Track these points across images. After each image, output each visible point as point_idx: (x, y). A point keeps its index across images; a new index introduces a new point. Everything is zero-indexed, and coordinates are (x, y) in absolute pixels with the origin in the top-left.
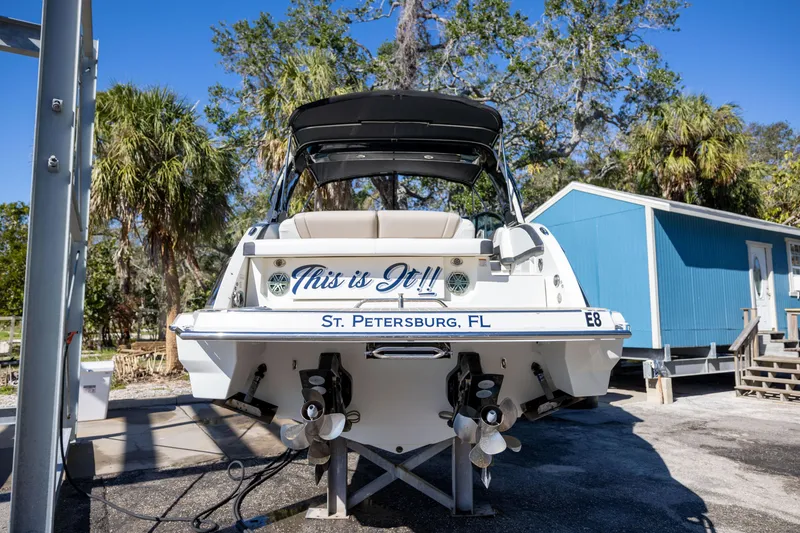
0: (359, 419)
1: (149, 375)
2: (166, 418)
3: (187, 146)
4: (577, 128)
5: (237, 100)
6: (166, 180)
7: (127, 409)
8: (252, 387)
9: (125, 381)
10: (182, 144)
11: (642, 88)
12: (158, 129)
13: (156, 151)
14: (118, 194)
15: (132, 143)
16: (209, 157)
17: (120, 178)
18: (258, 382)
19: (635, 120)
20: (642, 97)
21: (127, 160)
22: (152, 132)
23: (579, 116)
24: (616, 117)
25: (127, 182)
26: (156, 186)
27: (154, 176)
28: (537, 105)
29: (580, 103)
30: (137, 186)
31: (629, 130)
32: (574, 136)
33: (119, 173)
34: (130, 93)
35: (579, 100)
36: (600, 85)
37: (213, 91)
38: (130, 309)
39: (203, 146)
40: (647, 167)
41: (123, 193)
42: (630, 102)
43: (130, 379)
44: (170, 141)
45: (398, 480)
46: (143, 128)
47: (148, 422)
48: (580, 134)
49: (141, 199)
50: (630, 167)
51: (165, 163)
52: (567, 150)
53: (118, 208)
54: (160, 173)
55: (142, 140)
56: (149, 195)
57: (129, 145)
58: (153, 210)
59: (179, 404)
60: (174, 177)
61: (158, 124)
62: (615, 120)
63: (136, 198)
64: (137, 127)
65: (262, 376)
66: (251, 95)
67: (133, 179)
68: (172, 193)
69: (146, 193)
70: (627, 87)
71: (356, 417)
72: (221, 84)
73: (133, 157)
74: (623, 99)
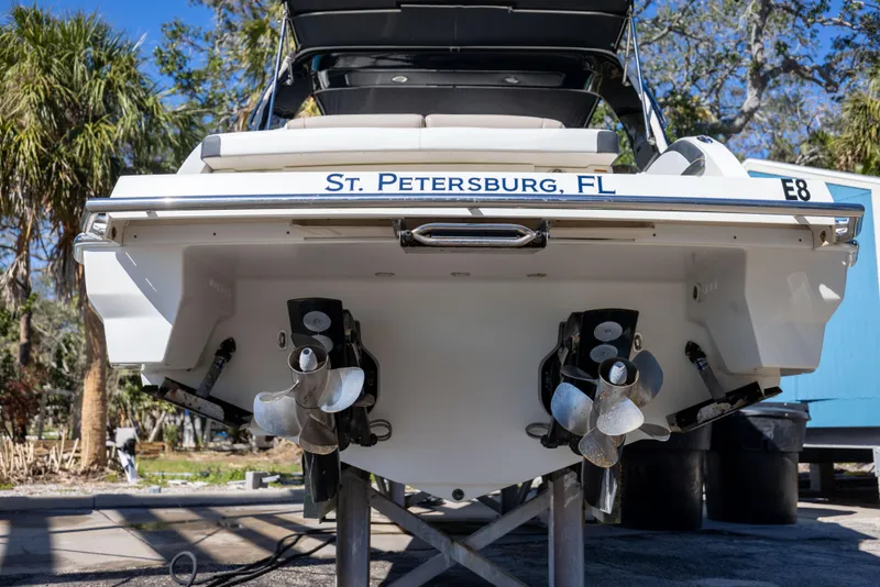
0: (389, 435)
1: (52, 472)
2: (74, 522)
3: (125, 102)
4: (755, 85)
5: (205, 46)
6: (88, 152)
7: (13, 512)
8: (210, 373)
9: (13, 480)
10: (116, 99)
11: (862, 19)
12: (80, 76)
13: (75, 108)
14: (12, 173)
15: (37, 92)
16: (159, 121)
17: (16, 150)
18: (221, 366)
19: (850, 75)
20: (861, 39)
21: (28, 119)
22: (70, 79)
23: (758, 67)
24: (818, 68)
25: (27, 154)
26: (72, 161)
27: (71, 148)
28: (687, 59)
29: (758, 46)
30: (43, 162)
31: (840, 93)
32: (750, 100)
33: (16, 139)
34: (38, 19)
35: (757, 41)
36: (791, 16)
37: (169, 31)
38: (27, 388)
39: (149, 102)
40: (871, 157)
41: (22, 171)
42: (842, 48)
43: (22, 477)
44: (97, 93)
45: (457, 566)
46: (55, 70)
47: (46, 525)
48: (759, 96)
49: (49, 183)
50: (843, 158)
51: (89, 127)
52: (739, 122)
53: (12, 196)
54: (80, 140)
55: (53, 90)
56: (62, 176)
57: (33, 95)
58: (67, 201)
59: (98, 508)
60: (102, 147)
61: (79, 68)
62: (816, 74)
63: (41, 180)
64: (47, 70)
65: (228, 358)
66: (229, 38)
67: (37, 147)
68: (99, 173)
69: (57, 173)
70: (837, 20)
71: (386, 431)
72: (181, 20)
73: (39, 114)
74: (830, 44)
